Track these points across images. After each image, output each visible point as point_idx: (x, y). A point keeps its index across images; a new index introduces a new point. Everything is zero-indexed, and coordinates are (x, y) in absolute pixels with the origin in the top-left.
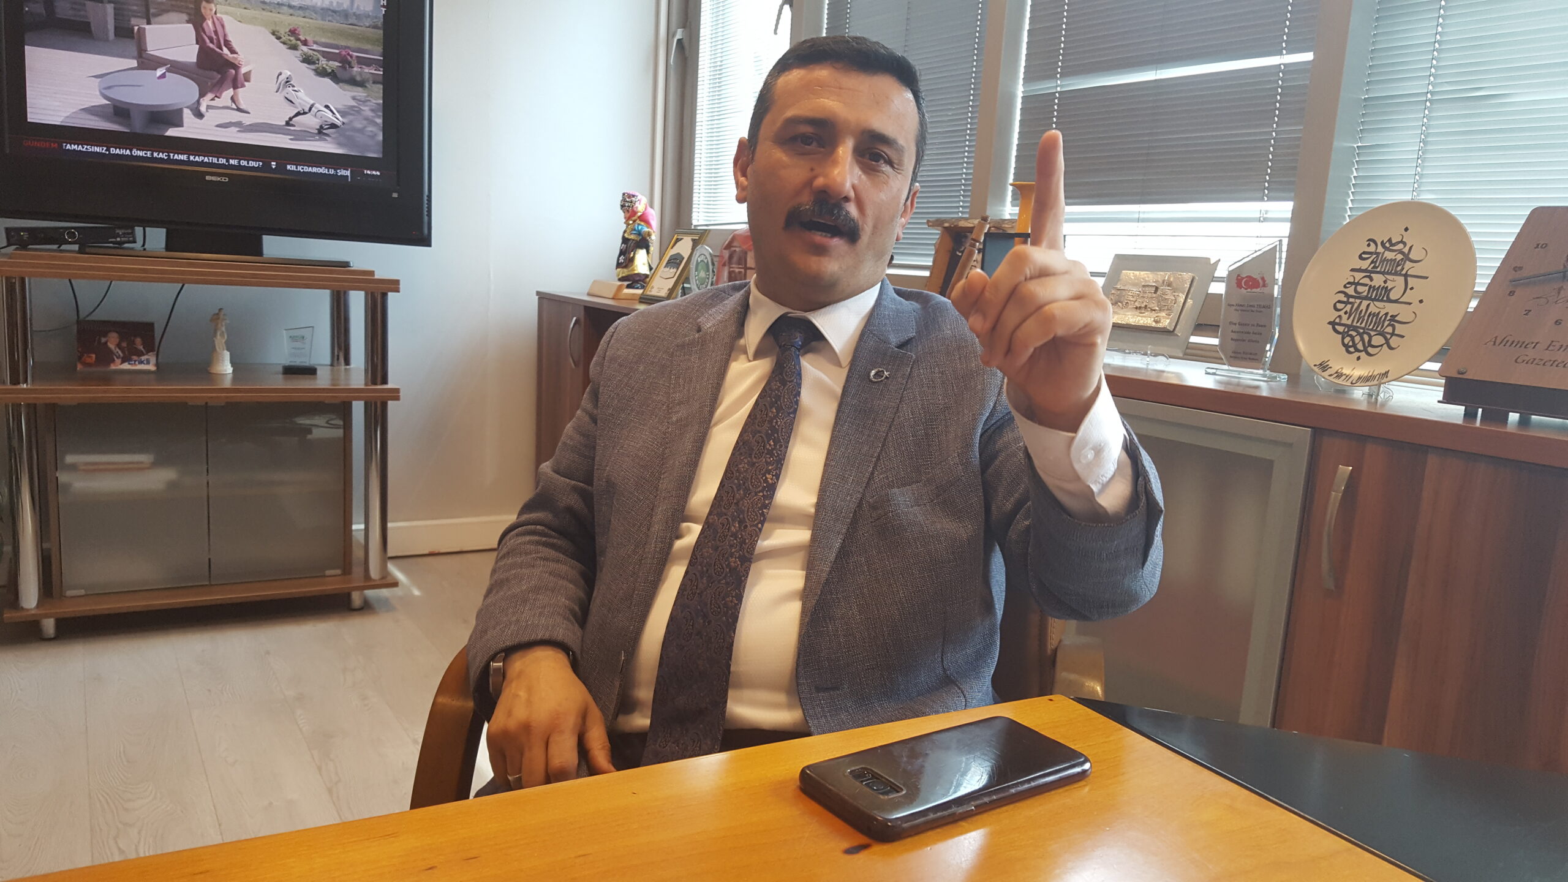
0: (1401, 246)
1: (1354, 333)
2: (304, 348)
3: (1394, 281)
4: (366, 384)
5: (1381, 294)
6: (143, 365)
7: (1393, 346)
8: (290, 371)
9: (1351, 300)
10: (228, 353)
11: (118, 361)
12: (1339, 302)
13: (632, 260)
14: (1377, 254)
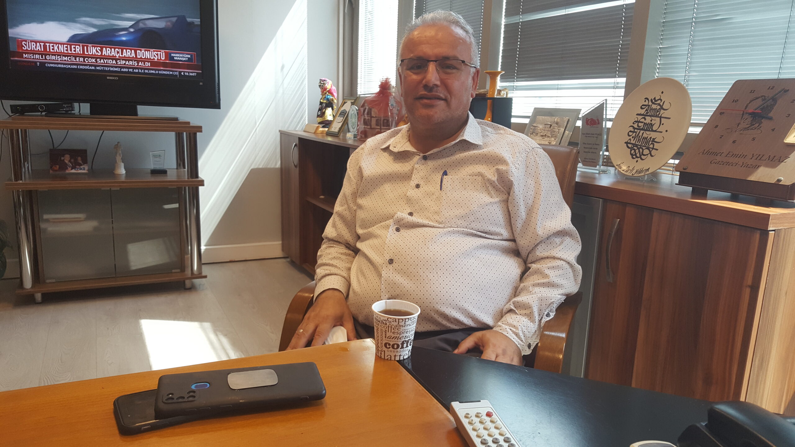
0: (659, 102)
1: (635, 148)
2: (160, 161)
3: (655, 120)
4: (188, 178)
5: (649, 127)
6: (81, 170)
7: (653, 154)
8: (155, 172)
9: (636, 130)
10: (123, 164)
11: (70, 169)
12: (630, 131)
13: (324, 113)
14: (649, 106)
